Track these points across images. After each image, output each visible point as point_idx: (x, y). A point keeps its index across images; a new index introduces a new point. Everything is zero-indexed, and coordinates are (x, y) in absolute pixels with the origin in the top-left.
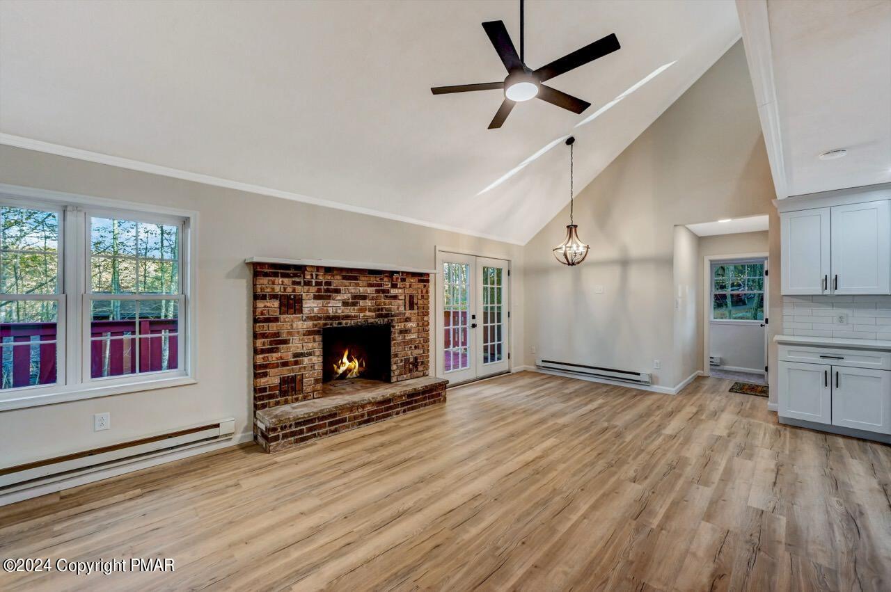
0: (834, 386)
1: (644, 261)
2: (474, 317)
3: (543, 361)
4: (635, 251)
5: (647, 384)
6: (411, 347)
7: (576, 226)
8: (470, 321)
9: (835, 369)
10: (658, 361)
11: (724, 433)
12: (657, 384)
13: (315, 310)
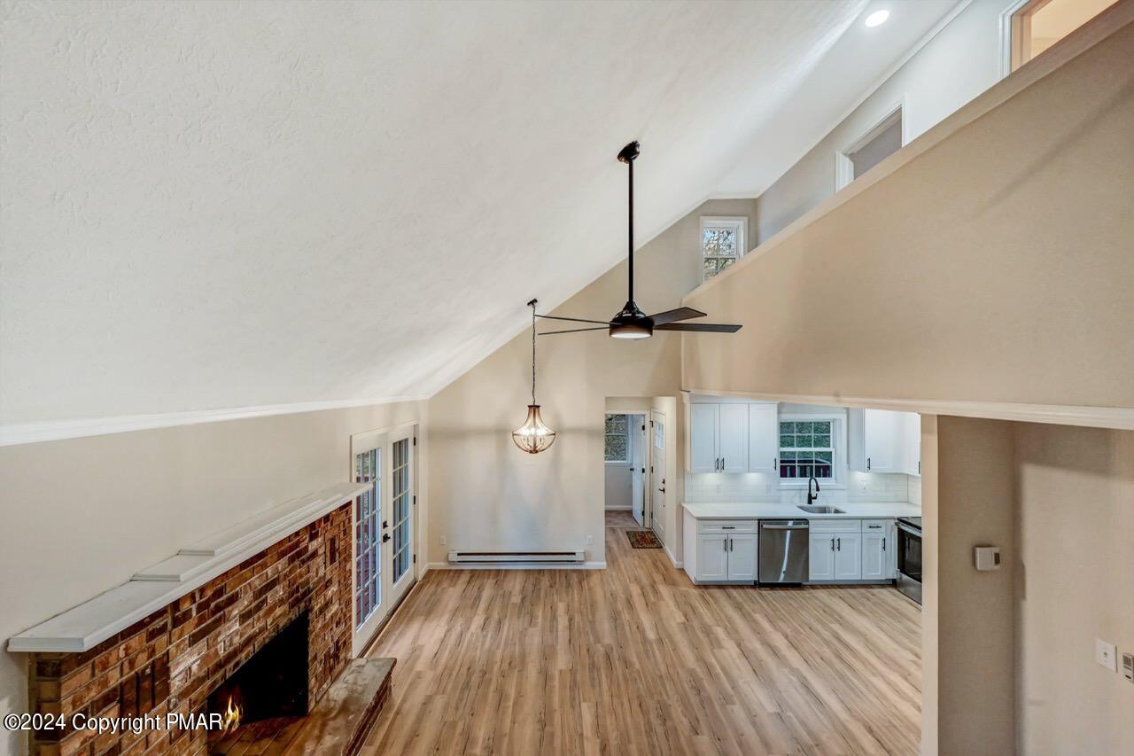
0: (729, 550)
1: (576, 431)
2: (385, 525)
3: (459, 554)
4: (569, 420)
5: (581, 562)
6: (332, 629)
7: (538, 407)
8: (380, 532)
9: (730, 537)
10: (590, 537)
11: (683, 619)
12: (590, 560)
13: (195, 668)
